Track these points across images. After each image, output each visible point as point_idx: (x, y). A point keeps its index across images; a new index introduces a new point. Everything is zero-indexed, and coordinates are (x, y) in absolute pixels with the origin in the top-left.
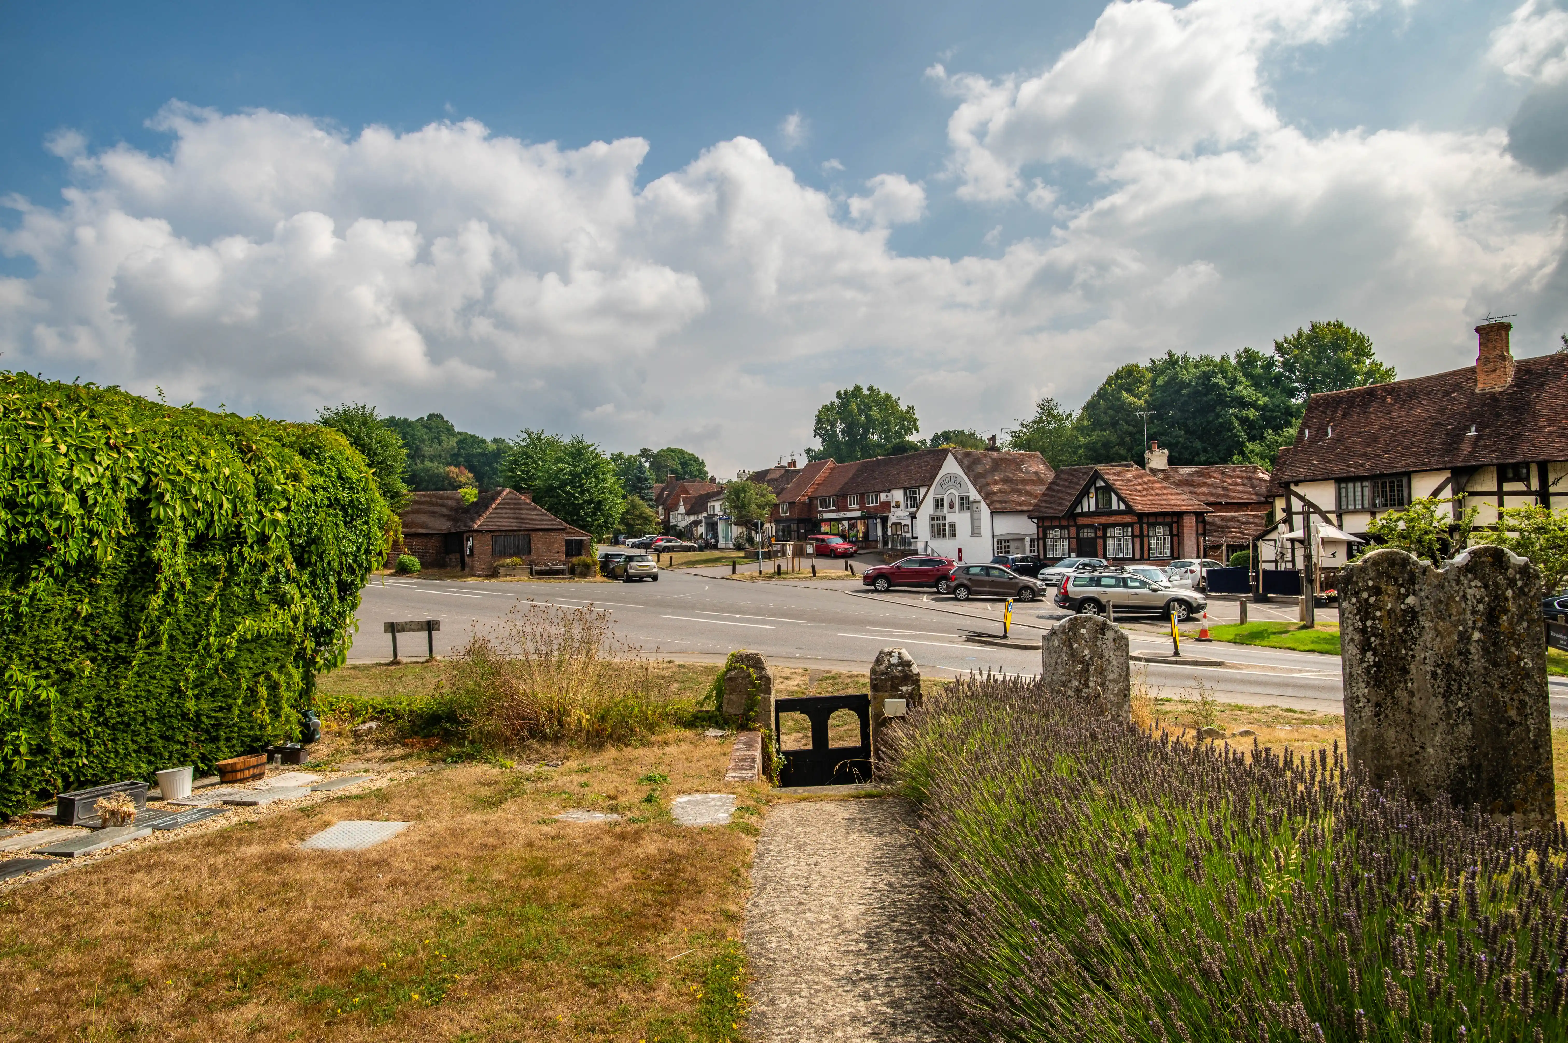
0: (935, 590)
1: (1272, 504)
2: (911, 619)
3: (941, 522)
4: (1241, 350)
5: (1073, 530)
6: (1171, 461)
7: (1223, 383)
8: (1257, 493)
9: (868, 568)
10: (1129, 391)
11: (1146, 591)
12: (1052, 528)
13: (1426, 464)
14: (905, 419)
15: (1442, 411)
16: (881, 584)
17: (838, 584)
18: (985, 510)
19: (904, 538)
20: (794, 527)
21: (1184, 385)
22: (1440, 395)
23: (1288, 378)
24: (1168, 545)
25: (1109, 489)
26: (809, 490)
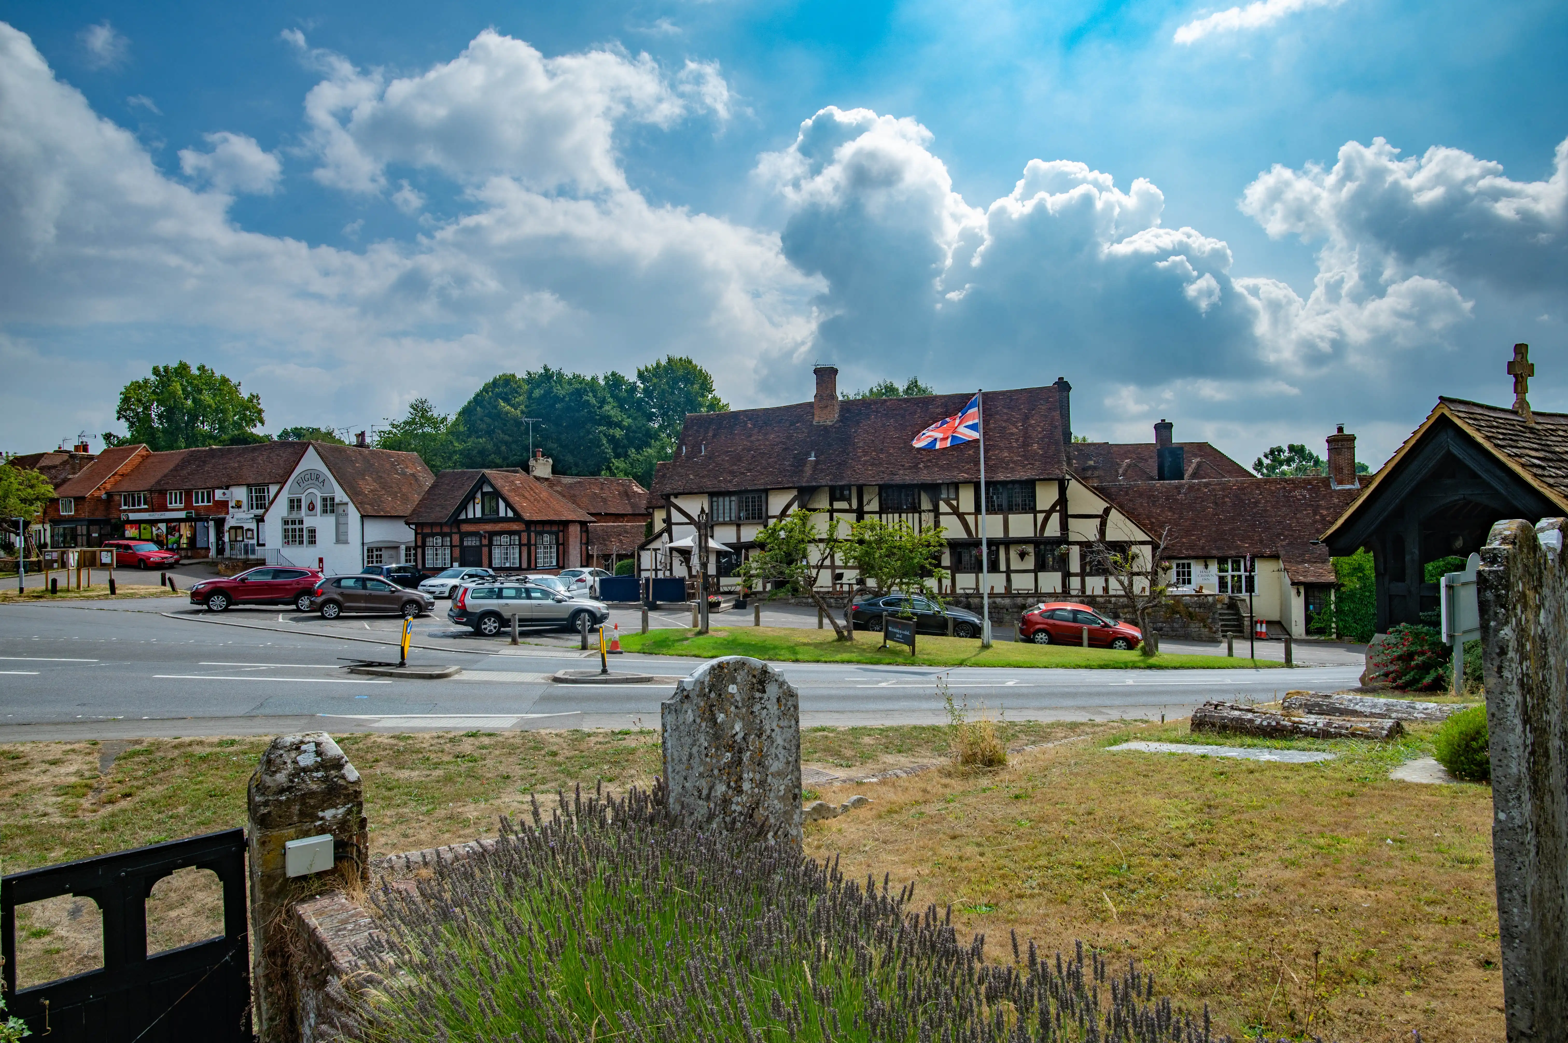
0: (294, 607)
1: (651, 515)
2: (266, 647)
3: (297, 526)
4: (609, 373)
5: (456, 538)
6: (554, 471)
7: (593, 401)
8: (633, 505)
9: (200, 583)
10: (507, 400)
11: (550, 602)
12: (433, 535)
13: (780, 483)
14: (247, 409)
15: (790, 437)
16: (218, 602)
17: (152, 603)
18: (353, 514)
19: (246, 546)
20: (82, 529)
21: (557, 399)
22: (788, 424)
23: (647, 403)
24: (554, 555)
25: (496, 494)
26: (108, 483)
